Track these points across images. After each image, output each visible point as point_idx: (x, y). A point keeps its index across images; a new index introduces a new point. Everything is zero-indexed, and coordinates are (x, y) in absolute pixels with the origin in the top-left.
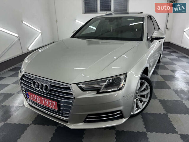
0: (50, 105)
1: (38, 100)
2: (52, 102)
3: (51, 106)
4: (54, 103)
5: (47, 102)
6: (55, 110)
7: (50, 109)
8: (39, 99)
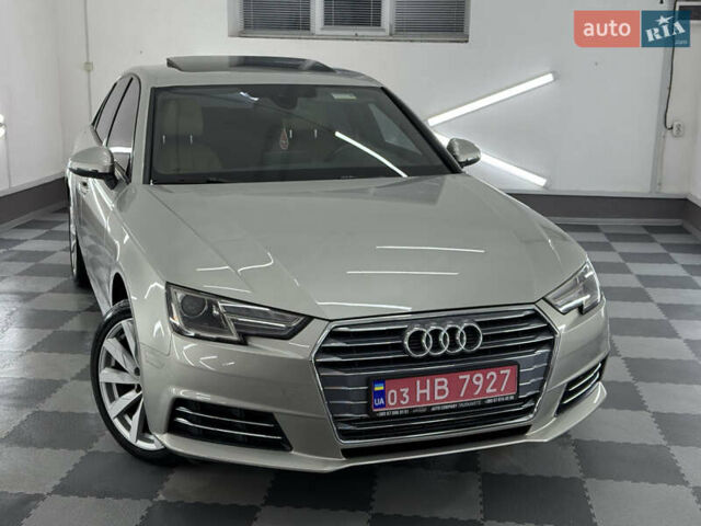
0: (489, 390)
1: (441, 392)
2: (498, 374)
3: (495, 390)
4: (508, 371)
5: (481, 383)
6: (507, 399)
7: (489, 401)
8: (445, 387)
